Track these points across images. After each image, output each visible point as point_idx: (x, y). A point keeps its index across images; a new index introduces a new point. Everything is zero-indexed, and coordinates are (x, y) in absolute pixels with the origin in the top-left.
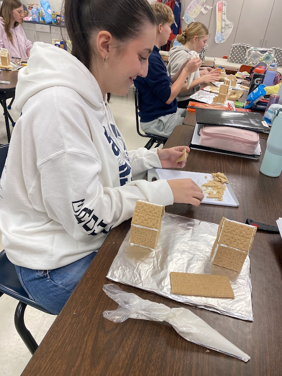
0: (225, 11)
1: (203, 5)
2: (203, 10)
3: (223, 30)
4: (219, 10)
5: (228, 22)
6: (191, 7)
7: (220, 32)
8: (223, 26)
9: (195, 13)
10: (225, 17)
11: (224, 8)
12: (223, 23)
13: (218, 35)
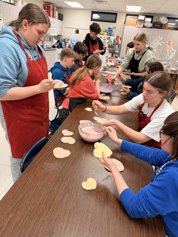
0: (172, 45)
2: (160, 44)
5: (173, 50)
7: (169, 54)
8: (171, 51)
9: (156, 45)
10: (171, 47)
11: (172, 43)
12: (171, 50)
13: (168, 56)
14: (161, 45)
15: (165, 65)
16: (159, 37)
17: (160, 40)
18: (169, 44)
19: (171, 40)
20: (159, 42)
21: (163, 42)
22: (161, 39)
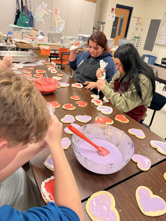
0: (59, 14)
1: (46, 9)
2: (46, 12)
3: (60, 25)
4: (55, 13)
5: (62, 20)
6: (38, 10)
7: (58, 26)
8: (59, 22)
9: (42, 14)
10: (59, 17)
11: (58, 12)
12: (59, 20)
13: (58, 28)
14: (48, 14)
15: (71, 40)
16: (43, 3)
17: (44, 7)
18: (56, 13)
19: (58, 8)
20: (44, 10)
21: (49, 11)
22: (46, 5)
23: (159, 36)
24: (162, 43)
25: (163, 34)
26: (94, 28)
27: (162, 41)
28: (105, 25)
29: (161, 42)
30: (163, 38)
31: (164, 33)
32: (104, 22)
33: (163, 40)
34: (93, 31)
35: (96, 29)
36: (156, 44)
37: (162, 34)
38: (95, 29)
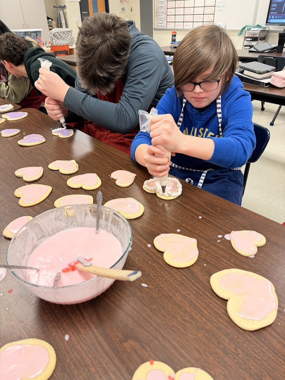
23: (156, 15)
24: (163, 25)
25: (160, 11)
26: (48, 18)
27: (162, 22)
28: (67, 10)
29: (161, 25)
30: (161, 17)
31: (161, 9)
32: (63, 5)
33: (162, 20)
34: (48, 23)
35: (52, 20)
36: (155, 30)
37: (158, 11)
38: (50, 20)
